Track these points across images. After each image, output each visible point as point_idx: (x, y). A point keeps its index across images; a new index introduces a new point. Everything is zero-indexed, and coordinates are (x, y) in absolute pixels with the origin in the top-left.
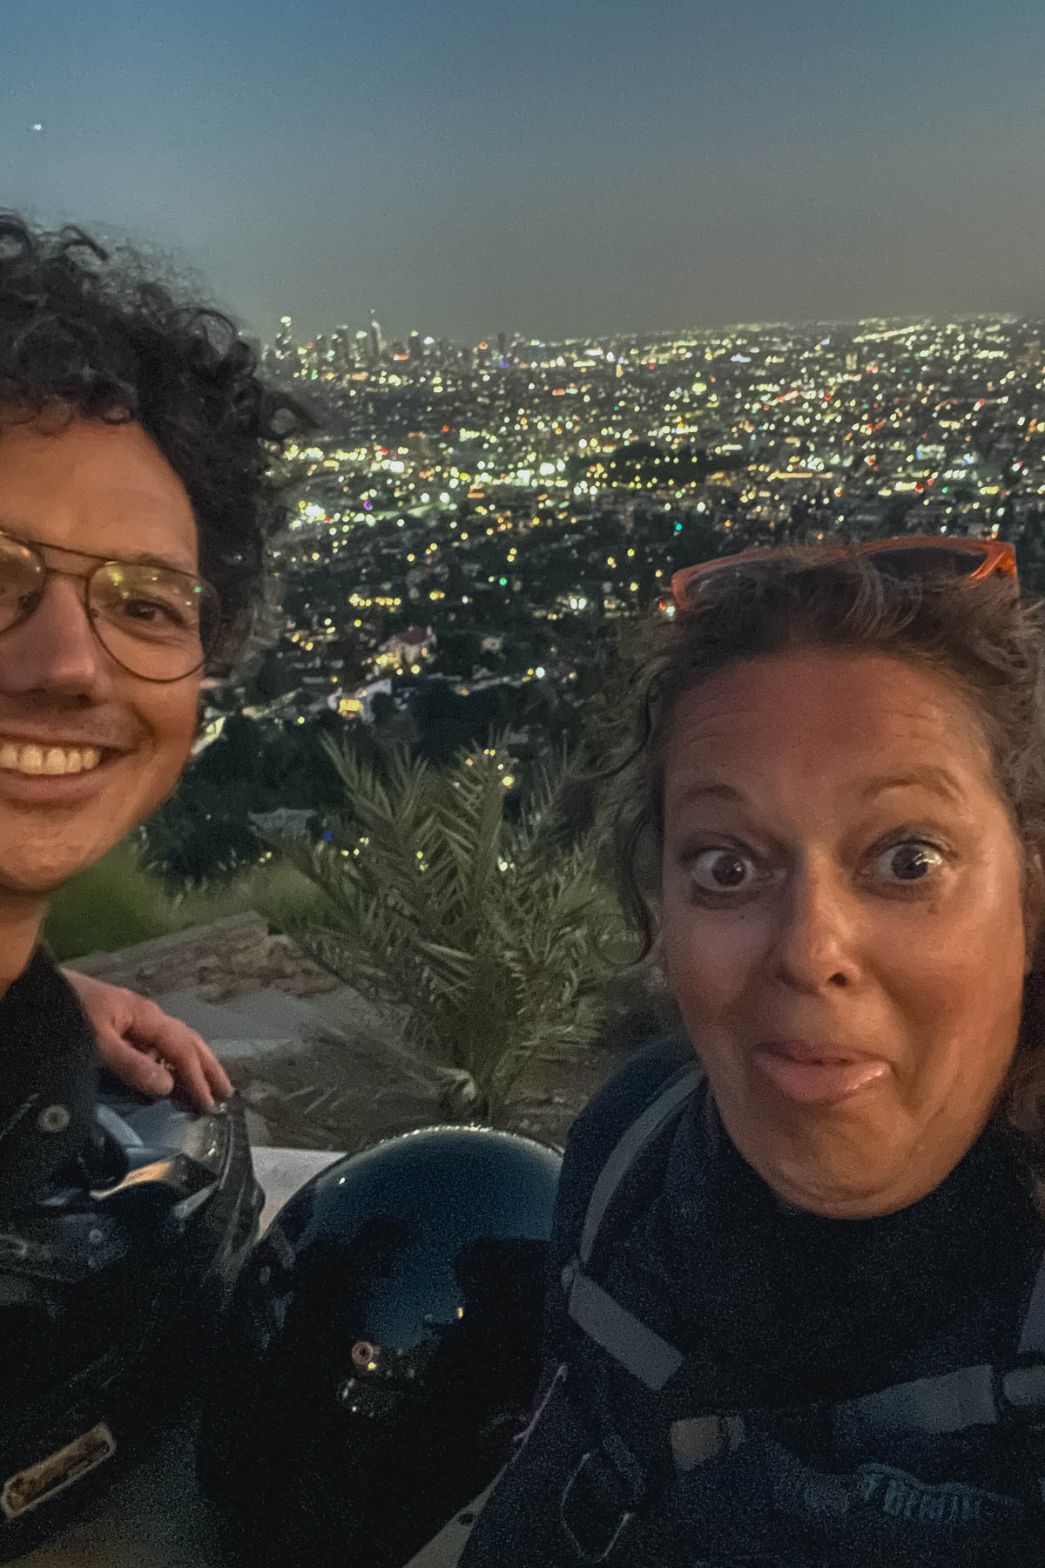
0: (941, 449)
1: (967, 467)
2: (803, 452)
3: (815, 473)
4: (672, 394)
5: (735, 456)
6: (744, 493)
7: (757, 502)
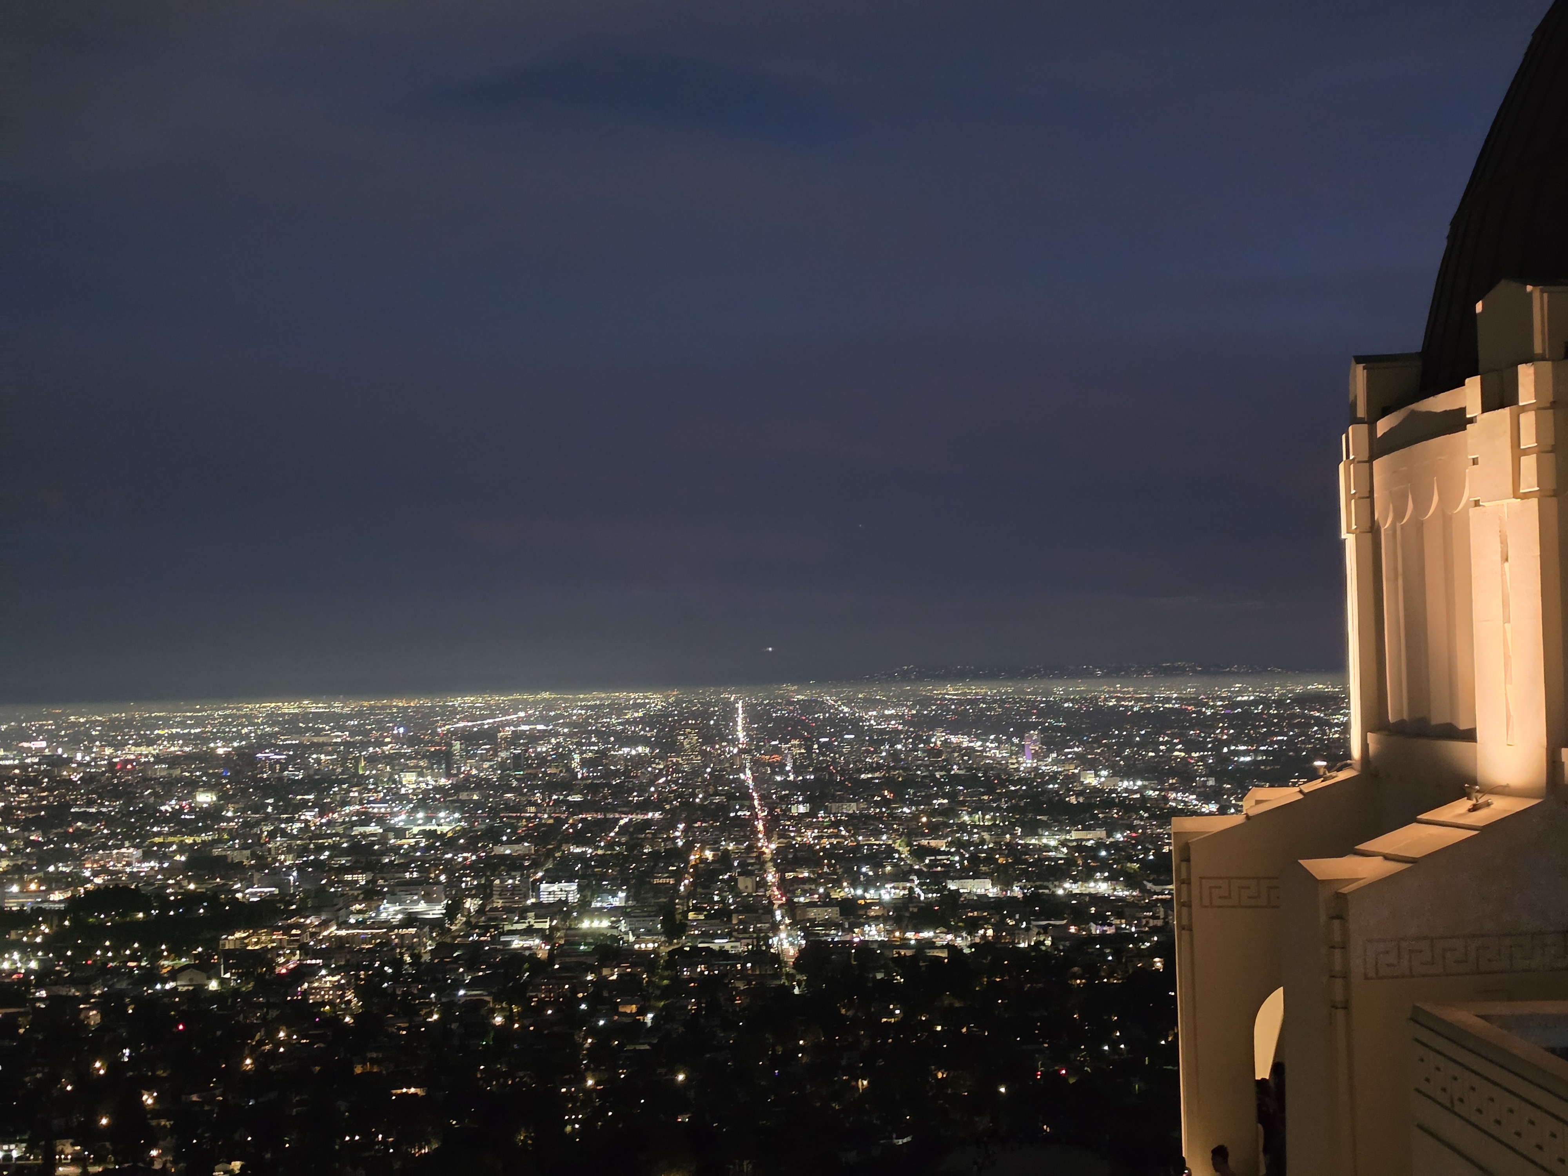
0: (574, 887)
1: (614, 911)
2: (371, 895)
3: (391, 927)
4: (163, 808)
5: (267, 902)
6: (282, 960)
7: (302, 973)
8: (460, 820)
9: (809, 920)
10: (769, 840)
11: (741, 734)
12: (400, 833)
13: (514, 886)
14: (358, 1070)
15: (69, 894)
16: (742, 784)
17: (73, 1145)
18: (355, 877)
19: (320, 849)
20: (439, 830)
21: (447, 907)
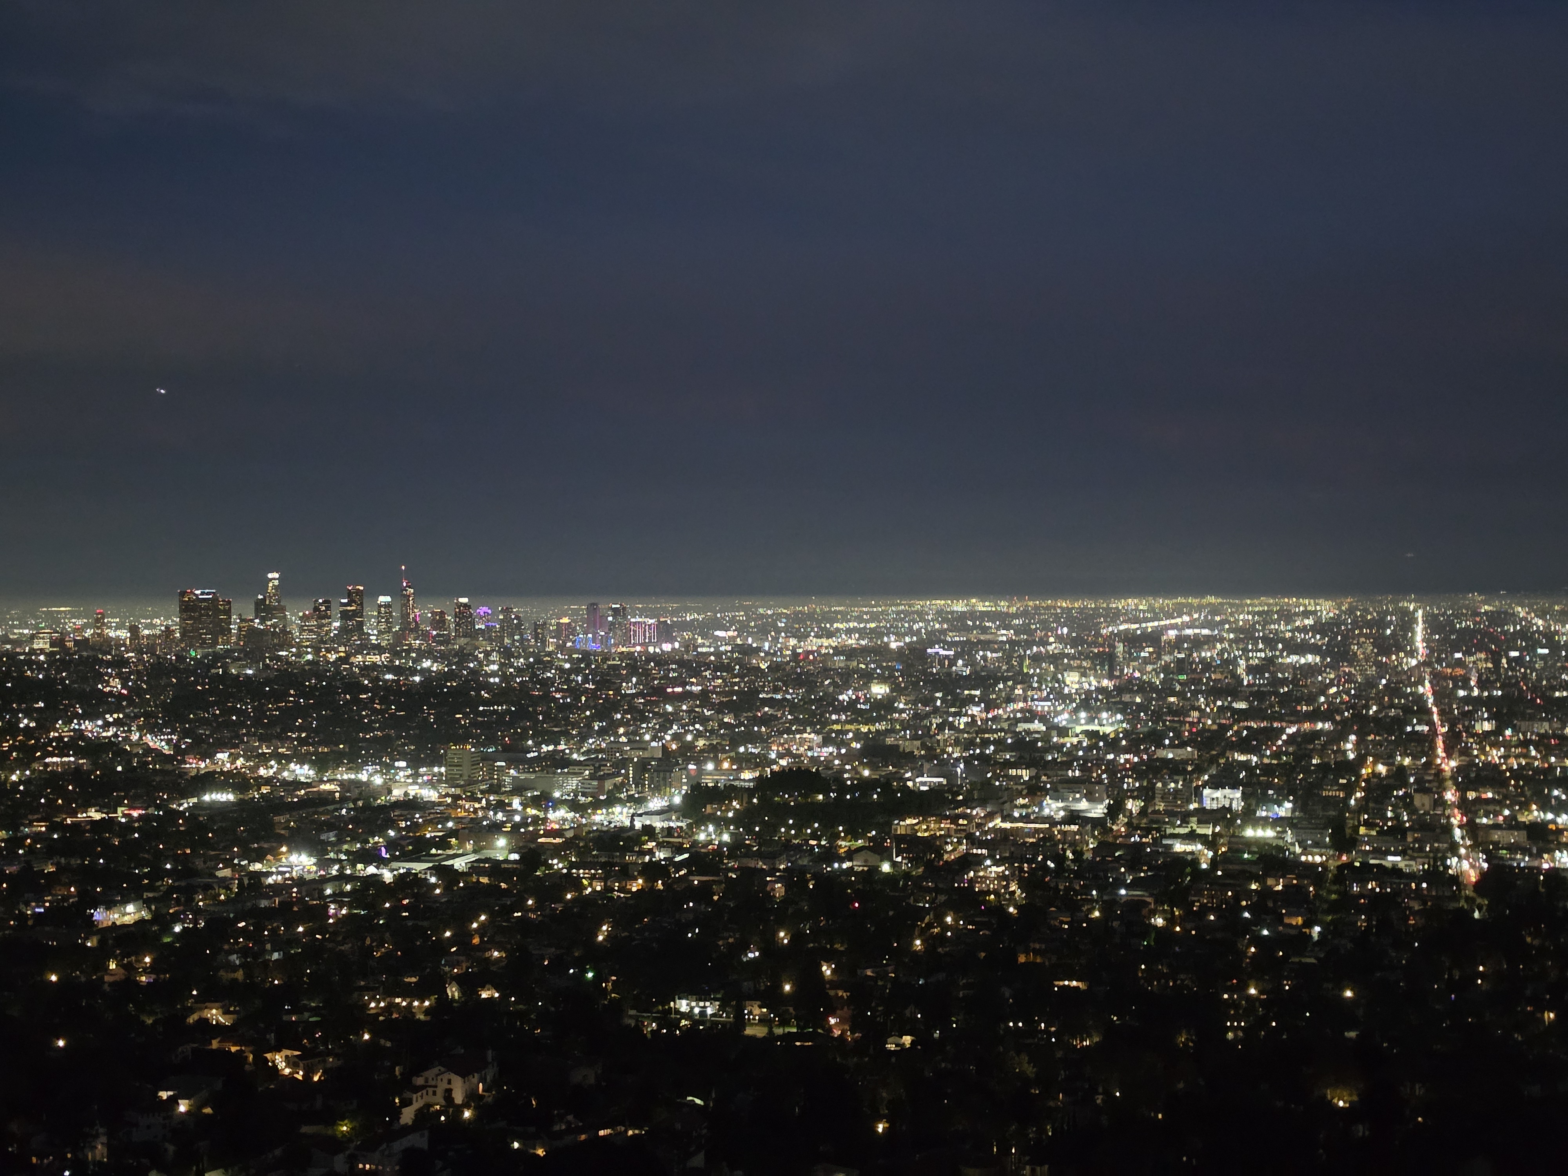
0: (1238, 794)
1: (1278, 821)
2: (1035, 791)
3: (1054, 823)
4: (841, 698)
5: (935, 791)
6: (949, 848)
7: (968, 862)
8: (1122, 722)
9: (1493, 843)
10: (1449, 756)
11: (1420, 645)
12: (1063, 732)
13: (1176, 790)
14: (1022, 959)
15: (757, 774)
16: (1420, 700)
17: (761, 1007)
18: (1019, 772)
19: (985, 743)
20: (1102, 730)
21: (1109, 807)
